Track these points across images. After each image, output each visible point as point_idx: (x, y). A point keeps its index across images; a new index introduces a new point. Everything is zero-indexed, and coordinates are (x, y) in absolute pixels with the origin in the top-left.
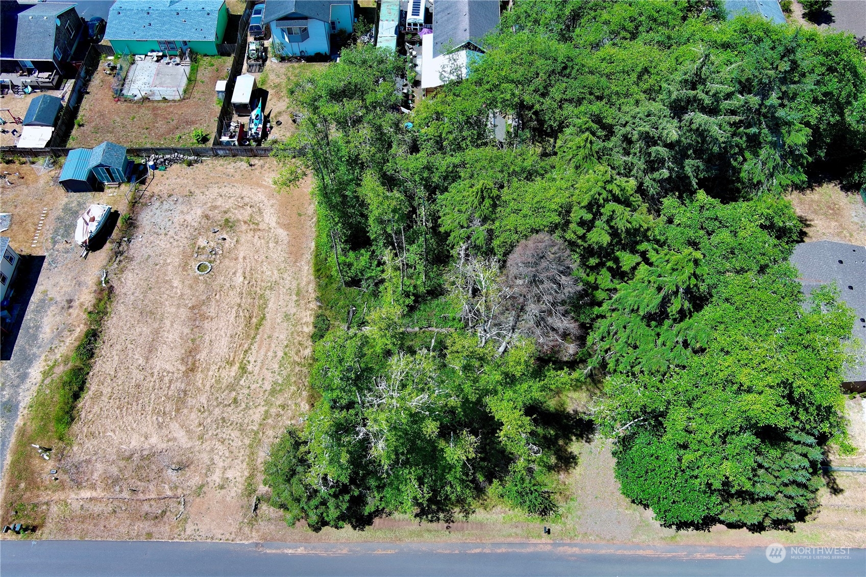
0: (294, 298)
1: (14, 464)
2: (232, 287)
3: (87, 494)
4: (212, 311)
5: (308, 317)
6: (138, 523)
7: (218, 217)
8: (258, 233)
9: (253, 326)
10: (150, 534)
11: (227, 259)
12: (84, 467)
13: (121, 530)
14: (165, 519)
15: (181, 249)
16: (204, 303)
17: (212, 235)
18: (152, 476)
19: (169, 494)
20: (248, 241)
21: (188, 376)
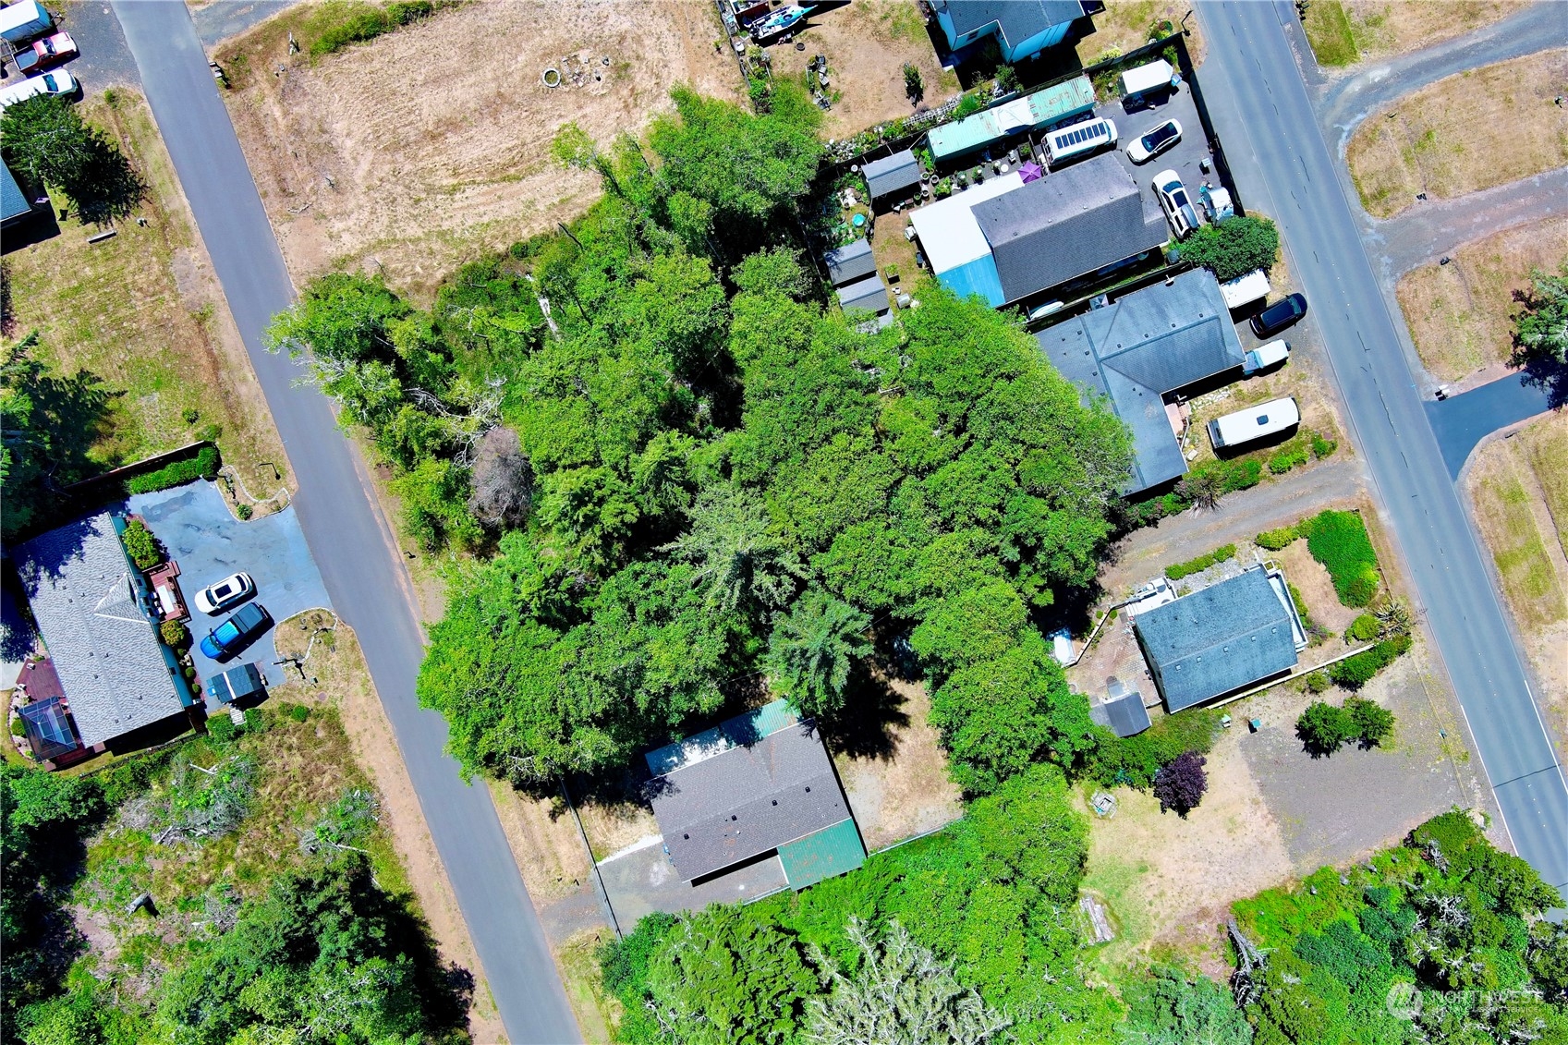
0: (556, 201)
1: (274, 25)
2: (542, 124)
3: (277, 113)
4: (505, 118)
5: (540, 227)
6: (272, 177)
7: (627, 53)
8: (624, 114)
9: (506, 173)
10: (265, 195)
11: (574, 97)
12: (298, 93)
13: (259, 167)
14: (286, 200)
15: (567, 36)
16: (511, 104)
17: (599, 61)
18: (316, 164)
19: (308, 189)
20: (607, 107)
21: (424, 137)
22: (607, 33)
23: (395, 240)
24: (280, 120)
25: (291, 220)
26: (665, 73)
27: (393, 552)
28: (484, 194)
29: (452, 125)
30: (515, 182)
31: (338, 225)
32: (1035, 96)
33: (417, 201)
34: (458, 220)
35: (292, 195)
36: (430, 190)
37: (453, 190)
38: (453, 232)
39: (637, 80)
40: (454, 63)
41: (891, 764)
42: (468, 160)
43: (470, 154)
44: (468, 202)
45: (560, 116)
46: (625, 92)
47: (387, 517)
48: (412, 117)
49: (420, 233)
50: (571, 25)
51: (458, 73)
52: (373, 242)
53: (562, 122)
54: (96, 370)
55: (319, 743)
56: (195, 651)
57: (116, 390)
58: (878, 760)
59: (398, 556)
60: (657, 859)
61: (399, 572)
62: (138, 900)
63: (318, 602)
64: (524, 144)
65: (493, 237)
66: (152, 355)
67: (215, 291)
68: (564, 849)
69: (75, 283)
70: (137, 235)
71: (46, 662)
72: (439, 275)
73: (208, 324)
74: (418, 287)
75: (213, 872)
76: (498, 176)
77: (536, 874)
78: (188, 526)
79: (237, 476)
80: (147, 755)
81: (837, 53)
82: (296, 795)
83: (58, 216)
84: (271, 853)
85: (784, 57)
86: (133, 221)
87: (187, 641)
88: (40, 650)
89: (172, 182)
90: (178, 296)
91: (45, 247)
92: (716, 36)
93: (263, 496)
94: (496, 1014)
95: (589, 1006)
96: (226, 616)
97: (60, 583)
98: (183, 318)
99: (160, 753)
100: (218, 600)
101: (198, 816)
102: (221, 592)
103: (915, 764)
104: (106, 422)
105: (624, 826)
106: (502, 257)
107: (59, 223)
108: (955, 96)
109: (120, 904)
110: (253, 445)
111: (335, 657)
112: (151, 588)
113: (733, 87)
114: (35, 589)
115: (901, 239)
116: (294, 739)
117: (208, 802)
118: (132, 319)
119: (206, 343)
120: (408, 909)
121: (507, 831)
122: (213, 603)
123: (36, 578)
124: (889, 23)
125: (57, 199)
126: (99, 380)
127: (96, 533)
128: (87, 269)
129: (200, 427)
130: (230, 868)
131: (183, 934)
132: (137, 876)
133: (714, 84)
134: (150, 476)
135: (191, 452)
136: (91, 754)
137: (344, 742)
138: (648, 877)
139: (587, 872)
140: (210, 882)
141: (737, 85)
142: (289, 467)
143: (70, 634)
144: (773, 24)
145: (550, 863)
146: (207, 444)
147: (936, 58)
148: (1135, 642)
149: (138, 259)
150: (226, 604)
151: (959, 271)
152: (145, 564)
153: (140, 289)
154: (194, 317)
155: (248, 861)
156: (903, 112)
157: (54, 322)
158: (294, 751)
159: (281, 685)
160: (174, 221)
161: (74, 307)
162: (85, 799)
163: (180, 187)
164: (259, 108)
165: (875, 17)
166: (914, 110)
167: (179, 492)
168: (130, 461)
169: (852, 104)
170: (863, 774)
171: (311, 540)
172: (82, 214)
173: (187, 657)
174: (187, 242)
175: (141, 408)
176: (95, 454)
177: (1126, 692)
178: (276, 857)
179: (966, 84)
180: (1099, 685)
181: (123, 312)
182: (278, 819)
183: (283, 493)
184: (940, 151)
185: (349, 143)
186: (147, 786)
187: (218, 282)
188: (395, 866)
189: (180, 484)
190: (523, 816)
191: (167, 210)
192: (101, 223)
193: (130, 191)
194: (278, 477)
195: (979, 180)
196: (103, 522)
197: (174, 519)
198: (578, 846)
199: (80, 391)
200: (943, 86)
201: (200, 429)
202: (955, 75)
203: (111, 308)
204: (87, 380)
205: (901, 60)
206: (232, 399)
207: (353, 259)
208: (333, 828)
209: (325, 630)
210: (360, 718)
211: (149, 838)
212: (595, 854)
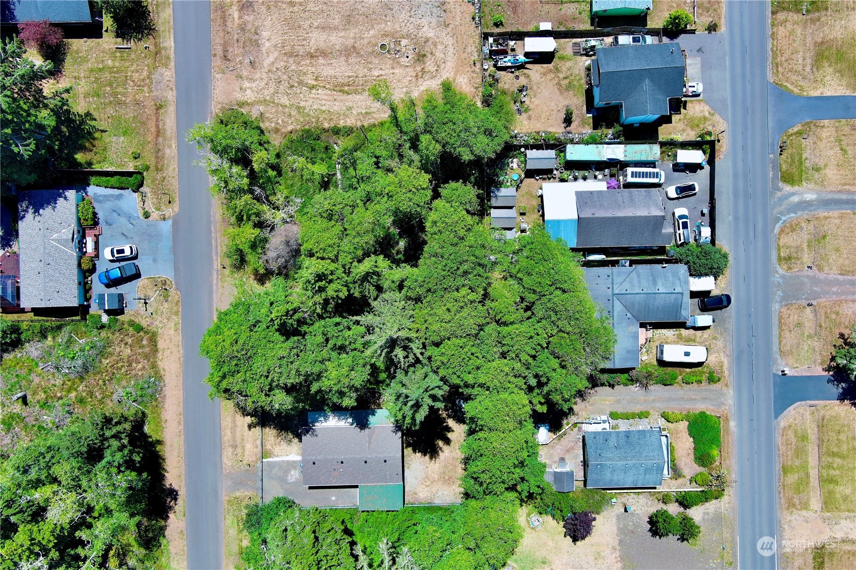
0: (363, 112)
2: (370, 70)
3: (236, 16)
4: (352, 60)
5: (350, 122)
6: (221, 47)
7: (427, 49)
8: (414, 79)
9: (343, 88)
10: (215, 55)
11: (392, 62)
12: (250, 9)
13: (217, 40)
14: (224, 62)
15: (399, 29)
16: (358, 54)
17: (411, 48)
18: (247, 49)
19: (238, 60)
20: (407, 73)
21: (307, 55)
22: (420, 35)
23: (273, 102)
24: (236, 20)
25: (223, 73)
26: (443, 66)
27: (215, 262)
28: (327, 95)
29: (324, 54)
30: (345, 95)
31: (247, 84)
32: (629, 146)
33: (292, 86)
34: (309, 103)
35: (229, 60)
36: (301, 83)
37: (313, 87)
38: (304, 108)
39: (427, 64)
40: (336, 22)
41: (433, 462)
42: (325, 75)
43: (328, 72)
44: (318, 96)
45: (381, 69)
46: (419, 69)
47: (219, 243)
48: (304, 42)
49: (287, 103)
50: (403, 24)
51: (336, 28)
52: (262, 99)
53: (381, 72)
54: (95, 114)
55: (142, 347)
56: (95, 277)
57: (102, 128)
58: (427, 457)
59: (217, 265)
60: (295, 469)
61: (215, 273)
62: (20, 395)
63: (167, 273)
64: (357, 77)
65: (324, 118)
66: (127, 117)
67: (171, 96)
68: (249, 446)
69: (101, 66)
70: (141, 53)
71: (16, 255)
72: (290, 128)
73: (161, 111)
74: (277, 131)
75: (64, 393)
76: (338, 88)
77: (230, 454)
78: (114, 211)
79: (149, 195)
80: (52, 322)
81: (535, 88)
82: (121, 370)
83: (104, 29)
84: (97, 394)
85: (507, 81)
86: (143, 44)
87: (93, 270)
88: (15, 248)
89: (169, 32)
90: (151, 91)
91: (91, 42)
92: (475, 56)
93: (158, 209)
94: (184, 519)
95: (233, 532)
96: (117, 264)
97: (38, 218)
98: (150, 104)
99: (58, 323)
100: (116, 255)
101: (67, 363)
102: (119, 252)
103: (445, 466)
104: (91, 143)
105: (284, 445)
106: (325, 131)
107: (104, 32)
108: (588, 130)
109: (10, 393)
110: (163, 181)
111: (166, 305)
112: (84, 237)
113: (475, 85)
114: (24, 217)
115: (534, 194)
116: (130, 340)
117: (74, 357)
118: (124, 95)
119: (157, 121)
120: (157, 449)
121: (223, 426)
122: (113, 256)
123: (26, 211)
124: (567, 81)
125: (107, 21)
126: (95, 120)
127: (65, 198)
128: (110, 61)
129: (139, 163)
130: (73, 395)
131: (37, 420)
132: (23, 381)
133: (466, 81)
134: (104, 179)
135: (130, 174)
136: (23, 311)
137: (155, 350)
138: (287, 476)
139: (257, 462)
140: (61, 398)
141: (477, 85)
142: (177, 199)
143: (33, 246)
144: (507, 61)
145: (239, 450)
146: (139, 173)
147: (585, 108)
148: (581, 444)
149: (138, 65)
150: (119, 258)
151: (558, 222)
152: (85, 223)
153: (133, 81)
154: (156, 105)
155: (84, 394)
156: (557, 130)
157: (83, 82)
158: (127, 346)
159: (134, 310)
160: (163, 52)
161: (96, 78)
162: (11, 334)
163: (172, 36)
164: (228, 10)
165: (561, 76)
166: (564, 130)
167: (116, 192)
168: (97, 167)
169: (533, 116)
170: (417, 462)
171: (175, 241)
172: (117, 32)
173: (90, 278)
174: (166, 66)
175: (112, 142)
176: (79, 157)
177: (567, 469)
178: (99, 397)
179: (595, 127)
180: (555, 460)
181: (120, 90)
182: (107, 378)
183: (169, 211)
184: (570, 157)
185: (267, 44)
186: (46, 337)
187: (175, 91)
188: (159, 424)
189: (118, 188)
190: (234, 421)
191: (162, 45)
192: (125, 41)
193: (146, 29)
194: (170, 202)
195: (585, 178)
196: (71, 194)
197: (109, 205)
198: (257, 447)
199: (83, 122)
200: (583, 123)
201: (138, 164)
202: (591, 120)
203: (114, 85)
204: (89, 118)
205: (566, 103)
206: (160, 154)
207: (248, 104)
208: (134, 393)
209: (166, 289)
210: (168, 341)
211: (37, 364)
212: (264, 454)
